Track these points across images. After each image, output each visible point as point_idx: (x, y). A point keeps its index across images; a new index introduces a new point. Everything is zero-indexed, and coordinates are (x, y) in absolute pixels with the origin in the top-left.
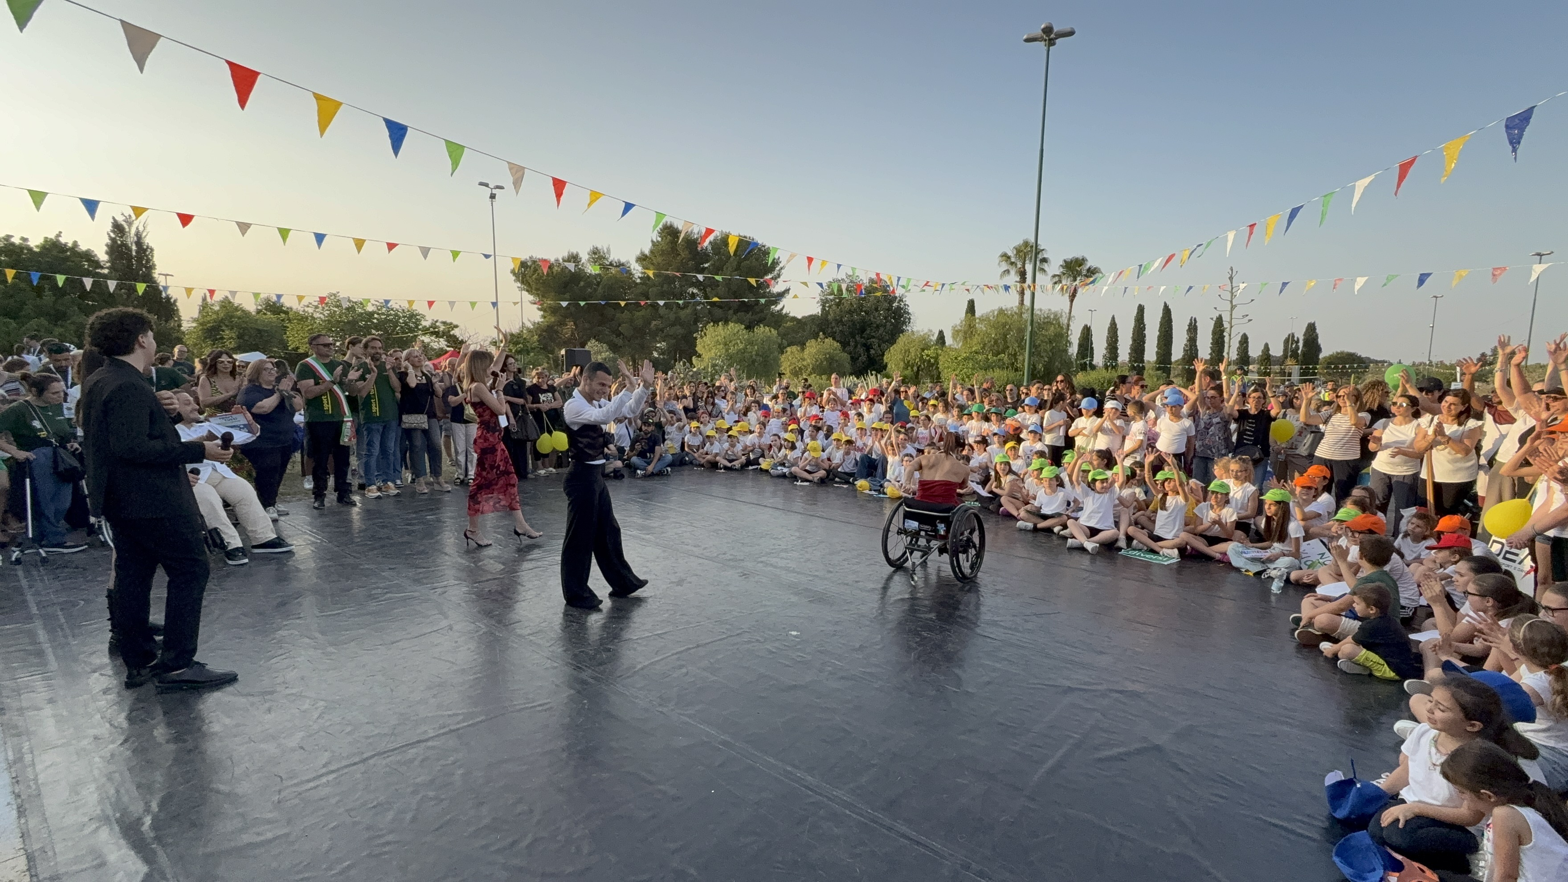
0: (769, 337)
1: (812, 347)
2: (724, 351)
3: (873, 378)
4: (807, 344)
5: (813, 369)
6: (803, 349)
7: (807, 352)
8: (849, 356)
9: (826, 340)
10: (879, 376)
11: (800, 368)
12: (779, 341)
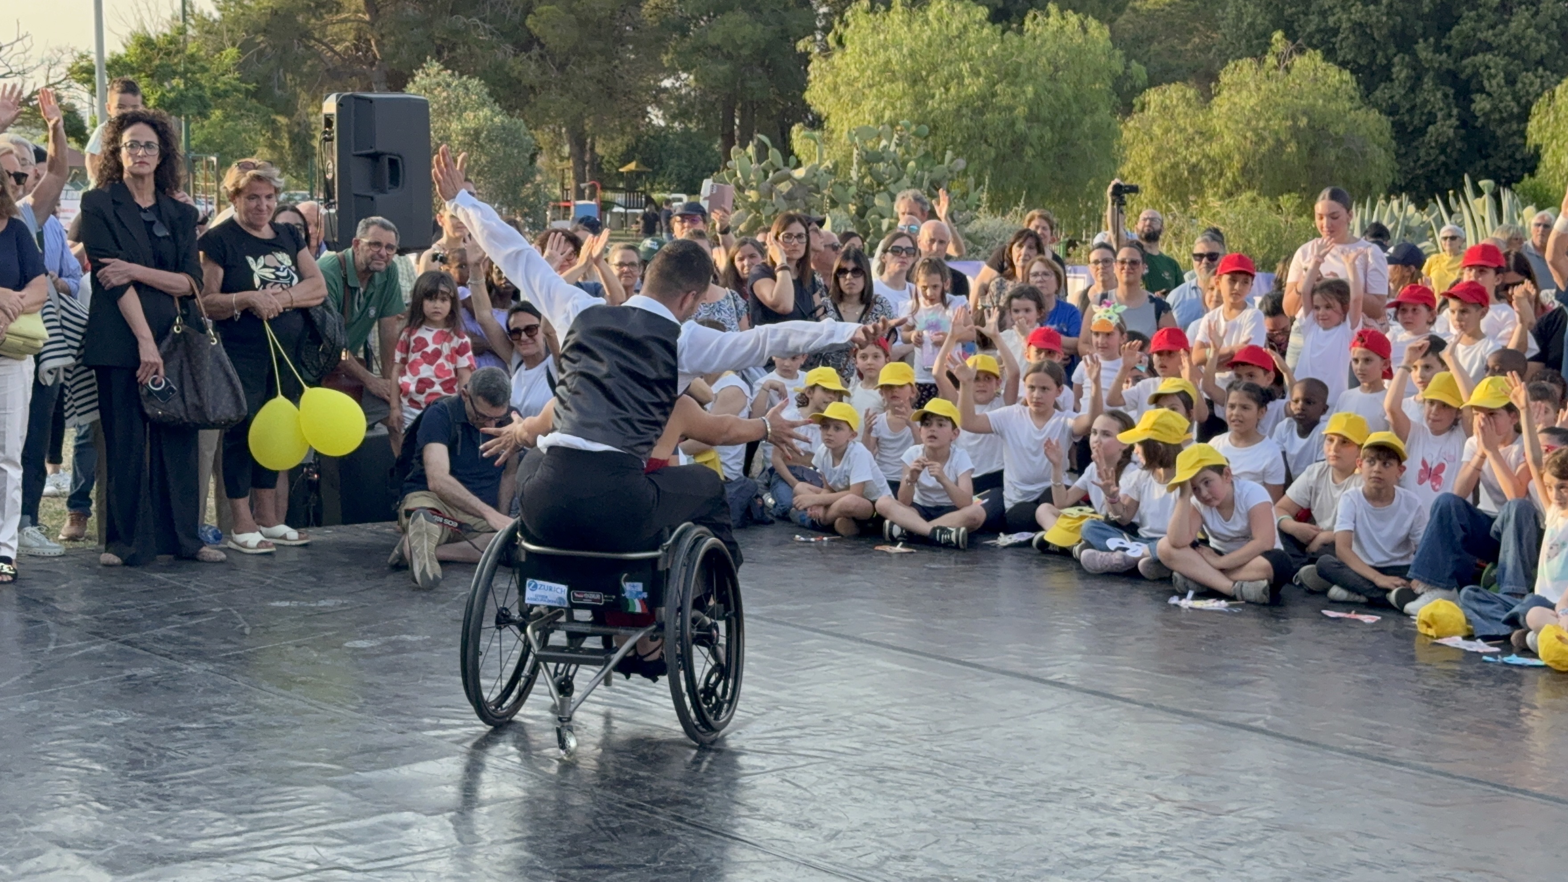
0: (1080, 51)
1: (1241, 86)
2: (907, 105)
3: (1482, 206)
4: (1225, 78)
5: (1244, 170)
6: (1207, 97)
7: (1221, 104)
8: (1386, 122)
9: (1298, 61)
10: (1506, 197)
11: (1194, 169)
12: (1118, 66)
